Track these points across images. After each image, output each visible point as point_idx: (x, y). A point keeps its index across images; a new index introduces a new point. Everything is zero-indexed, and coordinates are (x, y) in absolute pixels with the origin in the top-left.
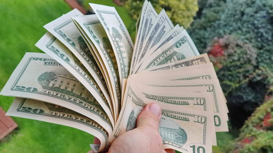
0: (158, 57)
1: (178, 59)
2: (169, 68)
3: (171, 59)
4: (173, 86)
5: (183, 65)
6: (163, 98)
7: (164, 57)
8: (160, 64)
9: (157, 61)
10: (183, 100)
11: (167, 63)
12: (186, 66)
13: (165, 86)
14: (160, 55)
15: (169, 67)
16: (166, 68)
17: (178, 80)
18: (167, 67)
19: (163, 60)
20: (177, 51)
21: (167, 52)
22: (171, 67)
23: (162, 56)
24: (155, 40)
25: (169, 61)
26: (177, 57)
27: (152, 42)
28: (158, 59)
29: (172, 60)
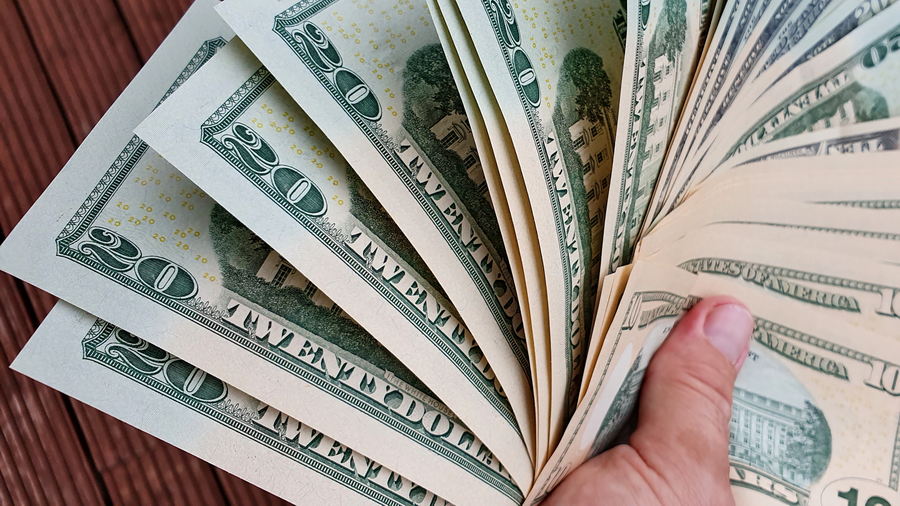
0: (784, 107)
1: (857, 114)
2: (817, 150)
3: (832, 114)
4: (813, 228)
5: (873, 143)
6: (765, 270)
7: (804, 106)
8: (786, 132)
9: (777, 121)
10: (838, 291)
11: (811, 130)
12: (881, 147)
13: (784, 226)
14: (793, 99)
15: (817, 146)
16: (804, 150)
17: (839, 203)
18: (808, 147)
19: (802, 117)
20: (863, 83)
21: (825, 84)
22: (823, 147)
23: (798, 102)
24: (787, 34)
25: (821, 123)
26: (856, 105)
27: (774, 44)
28: (780, 116)
29: (836, 119)
